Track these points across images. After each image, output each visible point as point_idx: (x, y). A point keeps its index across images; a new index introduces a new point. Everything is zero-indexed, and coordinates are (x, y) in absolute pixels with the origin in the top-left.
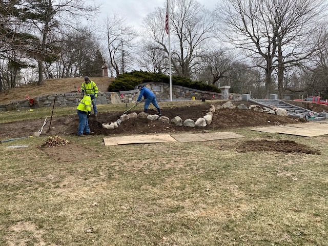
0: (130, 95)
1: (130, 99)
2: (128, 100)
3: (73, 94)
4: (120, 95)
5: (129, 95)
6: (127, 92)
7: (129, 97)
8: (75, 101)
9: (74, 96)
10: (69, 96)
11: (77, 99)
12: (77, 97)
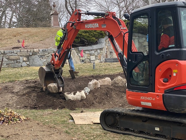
0: (93, 52)
1: (93, 58)
2: (90, 59)
3: (15, 51)
4: (79, 52)
5: (91, 52)
6: (89, 48)
7: (91, 55)
8: (18, 61)
9: (17, 53)
10: (11, 54)
11: (21, 58)
12: (22, 55)
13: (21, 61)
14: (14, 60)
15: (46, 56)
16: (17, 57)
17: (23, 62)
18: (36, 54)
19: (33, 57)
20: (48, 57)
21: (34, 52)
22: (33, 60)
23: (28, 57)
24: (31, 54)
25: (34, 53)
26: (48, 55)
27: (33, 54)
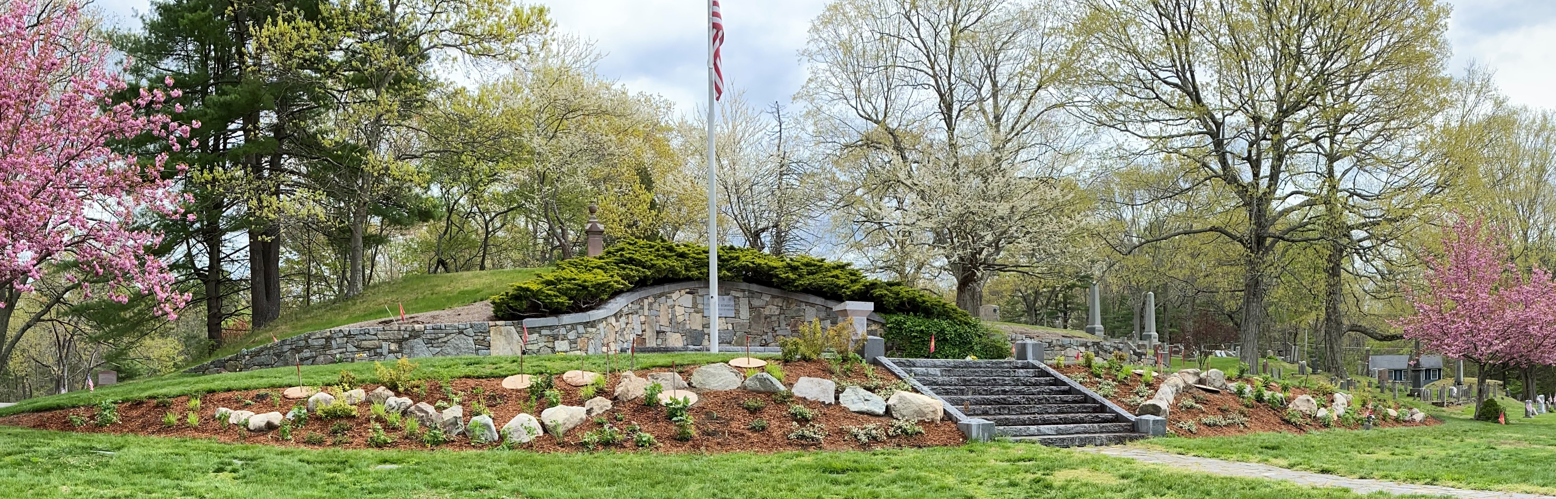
0: (561, 330)
3: (373, 329)
4: (524, 331)
5: (557, 331)
7: (556, 337)
8: (378, 350)
9: (375, 335)
10: (363, 337)
11: (384, 344)
12: (386, 337)
13: (385, 352)
14: (369, 350)
15: (440, 341)
16: (377, 342)
17: (389, 353)
18: (419, 336)
19: (413, 342)
20: (445, 342)
21: (414, 330)
22: (412, 348)
23: (400, 342)
24: (407, 336)
25: (415, 334)
26: (446, 339)
27: (410, 336)
